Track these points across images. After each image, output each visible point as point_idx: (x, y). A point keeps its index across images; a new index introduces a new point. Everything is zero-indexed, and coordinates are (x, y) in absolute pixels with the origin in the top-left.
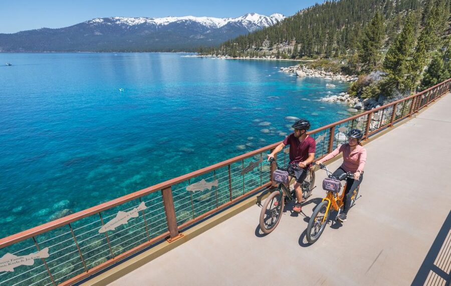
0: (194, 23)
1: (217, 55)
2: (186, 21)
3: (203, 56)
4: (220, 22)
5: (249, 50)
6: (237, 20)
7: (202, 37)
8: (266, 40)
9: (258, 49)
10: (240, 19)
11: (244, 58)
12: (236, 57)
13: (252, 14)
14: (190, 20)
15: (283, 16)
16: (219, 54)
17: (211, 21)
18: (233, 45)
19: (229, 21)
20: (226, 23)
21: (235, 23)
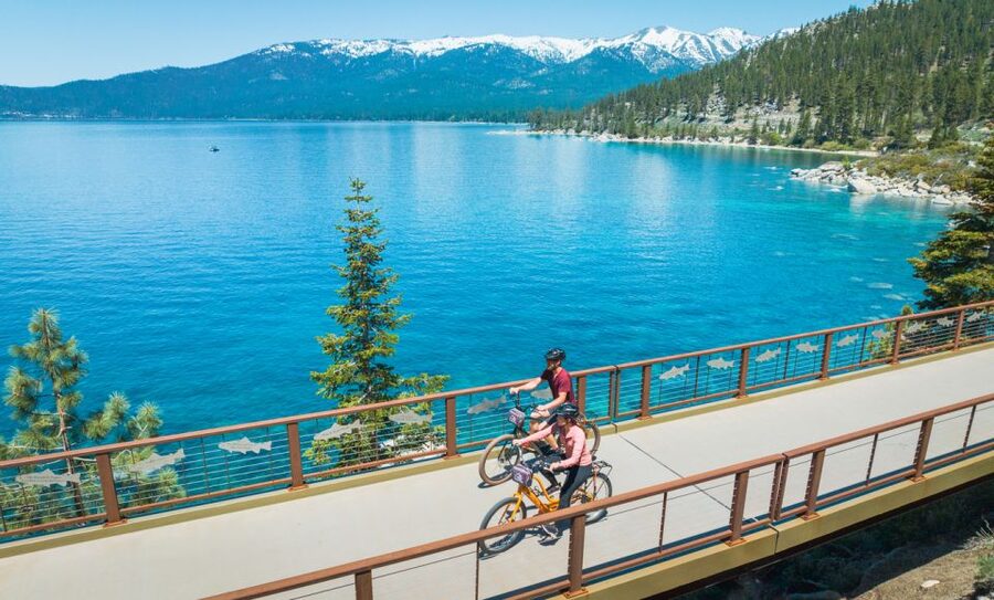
0: (508, 51)
1: (578, 131)
2: (488, 46)
3: (541, 133)
4: (574, 49)
5: (666, 120)
6: (617, 43)
7: (524, 85)
8: (712, 97)
9: (693, 118)
10: (626, 41)
11: (658, 140)
12: (636, 137)
13: (660, 30)
14: (497, 44)
15: (745, 33)
16: (584, 128)
17: (551, 45)
18: (623, 107)
19: (596, 45)
20: (589, 50)
21: (613, 51)
